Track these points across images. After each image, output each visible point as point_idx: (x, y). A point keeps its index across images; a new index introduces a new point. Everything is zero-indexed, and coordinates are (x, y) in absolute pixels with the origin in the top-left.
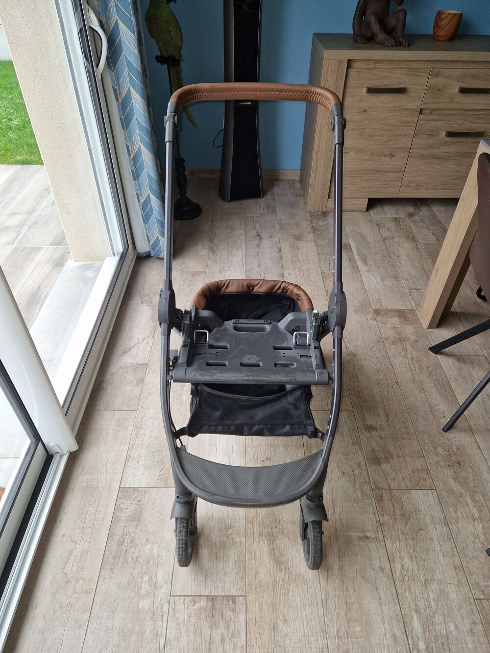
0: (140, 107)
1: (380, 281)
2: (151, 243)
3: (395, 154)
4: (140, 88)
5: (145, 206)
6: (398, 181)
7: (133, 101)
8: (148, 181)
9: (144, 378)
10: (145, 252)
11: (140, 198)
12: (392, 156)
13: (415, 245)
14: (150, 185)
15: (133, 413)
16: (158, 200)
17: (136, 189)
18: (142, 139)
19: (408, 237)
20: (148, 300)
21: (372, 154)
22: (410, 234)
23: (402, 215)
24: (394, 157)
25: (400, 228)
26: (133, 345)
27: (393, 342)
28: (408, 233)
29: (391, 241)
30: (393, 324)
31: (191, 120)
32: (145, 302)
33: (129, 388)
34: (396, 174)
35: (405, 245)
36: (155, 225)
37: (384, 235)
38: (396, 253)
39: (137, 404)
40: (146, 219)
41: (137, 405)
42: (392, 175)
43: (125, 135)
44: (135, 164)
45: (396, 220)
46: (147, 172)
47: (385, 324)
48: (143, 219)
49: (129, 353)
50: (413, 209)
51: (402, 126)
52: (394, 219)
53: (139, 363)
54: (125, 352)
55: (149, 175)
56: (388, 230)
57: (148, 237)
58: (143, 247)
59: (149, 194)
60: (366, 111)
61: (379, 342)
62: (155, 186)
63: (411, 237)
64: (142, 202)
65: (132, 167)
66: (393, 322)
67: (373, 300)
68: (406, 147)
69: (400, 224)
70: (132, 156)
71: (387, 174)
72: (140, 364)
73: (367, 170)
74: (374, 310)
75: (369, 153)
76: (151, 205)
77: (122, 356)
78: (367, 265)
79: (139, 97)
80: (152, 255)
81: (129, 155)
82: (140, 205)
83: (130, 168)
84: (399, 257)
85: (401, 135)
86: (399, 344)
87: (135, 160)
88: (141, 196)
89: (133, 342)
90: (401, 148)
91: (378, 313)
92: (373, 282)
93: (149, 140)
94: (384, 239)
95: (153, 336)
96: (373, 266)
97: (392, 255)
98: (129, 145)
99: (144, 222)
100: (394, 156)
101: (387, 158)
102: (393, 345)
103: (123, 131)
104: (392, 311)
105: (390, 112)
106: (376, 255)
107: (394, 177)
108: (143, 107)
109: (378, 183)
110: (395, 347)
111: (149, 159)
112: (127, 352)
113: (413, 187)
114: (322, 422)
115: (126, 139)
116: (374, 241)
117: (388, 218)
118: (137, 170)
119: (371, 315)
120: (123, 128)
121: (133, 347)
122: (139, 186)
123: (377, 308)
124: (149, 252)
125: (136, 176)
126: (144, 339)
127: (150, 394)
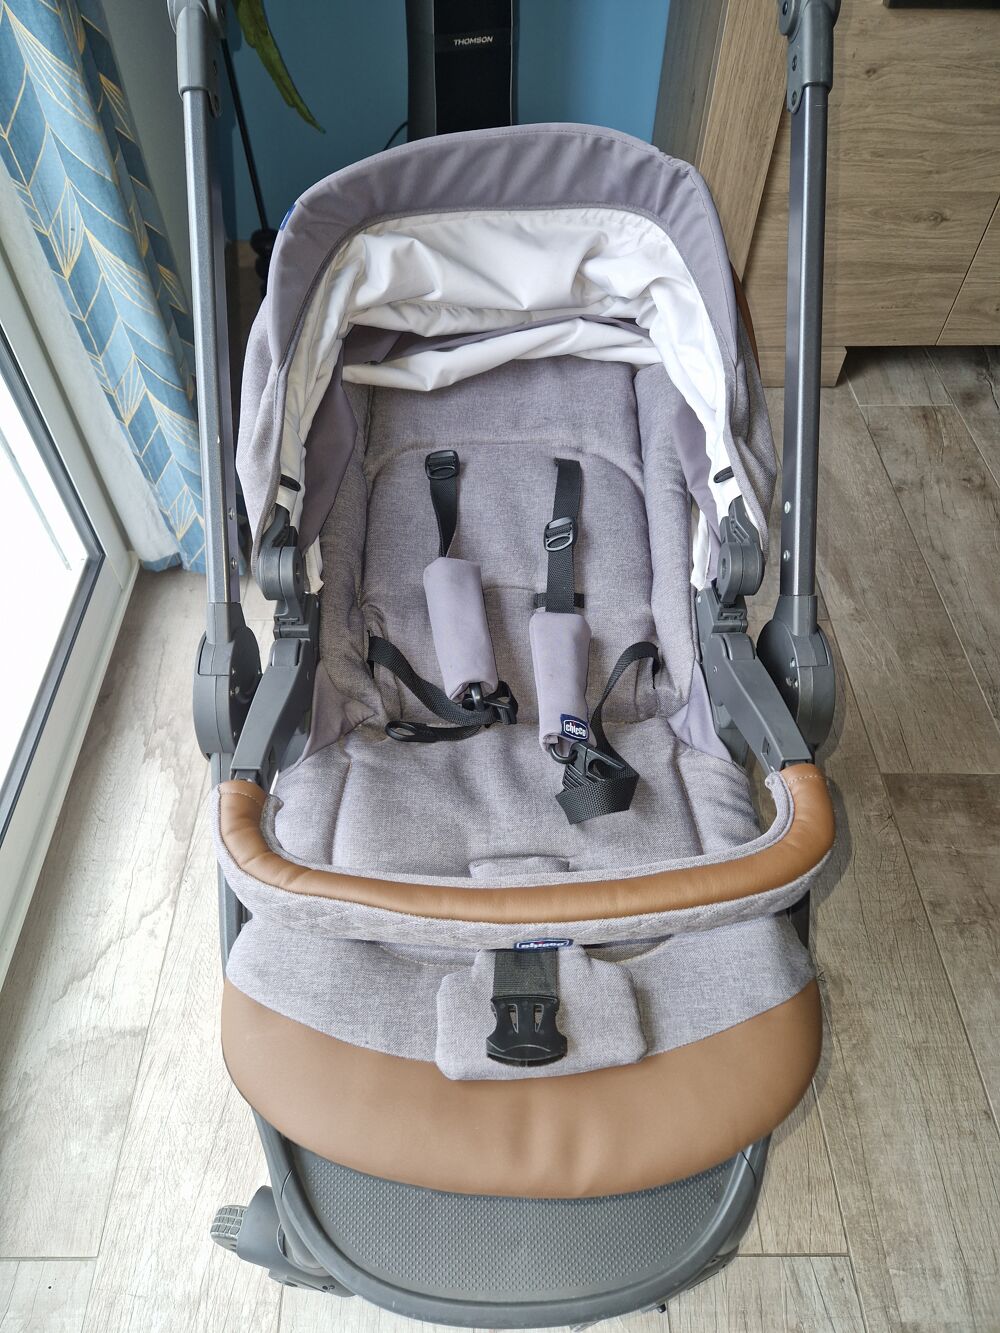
0: (60, 96)
1: (896, 660)
2: (180, 536)
3: (947, 213)
4: (44, 15)
5: (140, 428)
6: (945, 296)
7: (28, 67)
8: (134, 356)
9: (130, 1101)
10: (165, 559)
11: (120, 407)
12: (939, 218)
13: (991, 509)
14: (144, 370)
15: (85, 1271)
16: (178, 416)
17: (103, 380)
18: (89, 215)
19: (969, 480)
20: (168, 743)
21: (876, 214)
22: (971, 470)
23: (943, 400)
24: (944, 224)
25: (942, 448)
26: (105, 942)
27: (958, 922)
28: (967, 468)
29: (919, 497)
30: (951, 839)
31: (294, 105)
32: (158, 752)
33: (75, 1148)
34: (940, 275)
35: (962, 513)
36: (181, 488)
37: (897, 473)
38: (937, 543)
39: (100, 1226)
40: (152, 466)
41: (97, 1232)
42: (931, 278)
43: (26, 198)
44: (82, 298)
45: (926, 415)
46: (128, 329)
47: (925, 840)
48: (143, 468)
49: (87, 980)
50: (974, 375)
51: (986, 124)
52: (920, 414)
53: (117, 1027)
54: (77, 977)
55: (133, 336)
56: (907, 452)
57: (166, 518)
58: (155, 546)
59: (146, 396)
60: (875, 71)
61: (913, 920)
62: (161, 370)
63: (977, 480)
64: (128, 419)
65: (72, 309)
66: (953, 831)
67: (879, 734)
68: (987, 190)
69: (938, 432)
70: (67, 272)
71: (912, 276)
72: (122, 1034)
73: (853, 264)
74: (886, 777)
75: (869, 209)
76: (160, 431)
77: (64, 994)
78: (851, 594)
79: (49, 54)
80: (187, 565)
81: (56, 267)
82: (123, 428)
83: (68, 314)
84: (949, 558)
85: (979, 151)
86: (980, 930)
87: (81, 285)
88: (122, 401)
89: (107, 930)
90: (969, 196)
91: (901, 790)
92: (874, 662)
93: (115, 217)
94: (898, 490)
95: (175, 903)
96: (869, 595)
97: (925, 552)
98: (49, 233)
99: (146, 476)
100: (944, 219)
101: (922, 225)
102: (961, 933)
103: (14, 185)
104: (946, 781)
105: (953, 75)
106: (876, 551)
107: (933, 286)
108: (73, 93)
109: (882, 304)
110: (969, 943)
111: (126, 287)
112: (84, 976)
113: (986, 315)
114: (744, 1313)
115: (33, 215)
116: (867, 499)
117: (902, 408)
118: (92, 318)
119: (880, 799)
120: (14, 174)
121: (104, 953)
122: (112, 372)
123: (896, 771)
124: (178, 554)
125: (94, 337)
126: (143, 916)
127: (146, 1180)
